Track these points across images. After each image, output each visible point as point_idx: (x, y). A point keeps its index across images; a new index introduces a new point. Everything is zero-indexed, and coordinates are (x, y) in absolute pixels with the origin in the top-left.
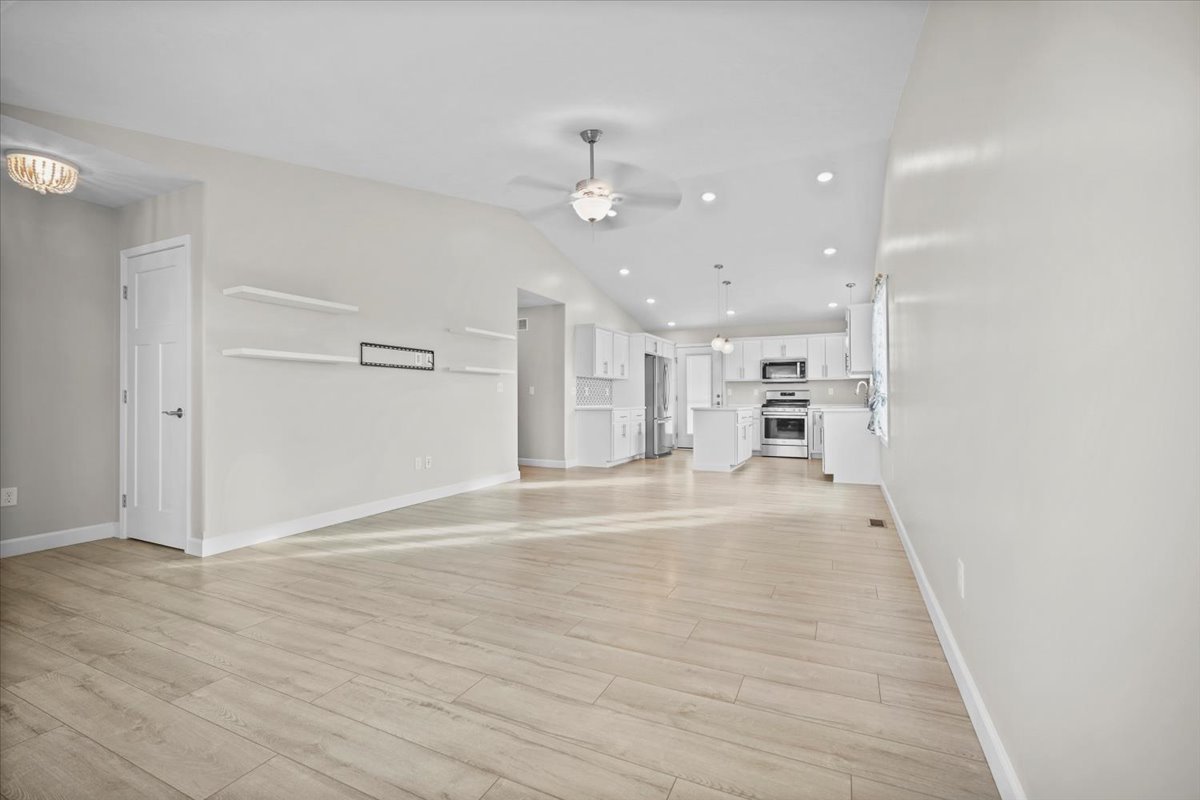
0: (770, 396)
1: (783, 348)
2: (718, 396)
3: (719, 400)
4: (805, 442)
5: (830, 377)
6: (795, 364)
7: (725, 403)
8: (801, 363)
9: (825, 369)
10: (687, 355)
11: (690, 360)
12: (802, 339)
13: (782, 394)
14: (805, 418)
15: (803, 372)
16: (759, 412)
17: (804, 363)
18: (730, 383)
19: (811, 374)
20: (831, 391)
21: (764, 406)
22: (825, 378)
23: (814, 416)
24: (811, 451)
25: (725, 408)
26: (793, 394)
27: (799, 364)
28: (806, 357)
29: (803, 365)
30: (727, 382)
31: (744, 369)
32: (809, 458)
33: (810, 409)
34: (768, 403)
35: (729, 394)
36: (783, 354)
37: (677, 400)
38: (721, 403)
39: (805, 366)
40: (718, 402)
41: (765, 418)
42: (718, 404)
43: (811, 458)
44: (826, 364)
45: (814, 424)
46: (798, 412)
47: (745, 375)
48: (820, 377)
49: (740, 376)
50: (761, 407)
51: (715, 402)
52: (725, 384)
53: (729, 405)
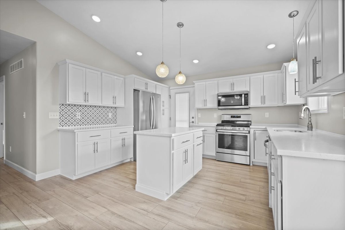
1: (232, 85)
2: (193, 118)
3: (193, 120)
4: (248, 153)
5: (267, 104)
6: (240, 95)
7: (197, 122)
8: (245, 94)
9: (263, 99)
10: (176, 93)
12: (246, 77)
13: (232, 117)
14: (248, 135)
15: (246, 103)
17: (247, 94)
18: (199, 109)
19: (252, 103)
20: (267, 115)
22: (263, 106)
23: (254, 134)
24: (252, 160)
25: (196, 125)
26: (240, 117)
27: (243, 95)
28: (249, 90)
29: (246, 96)
30: (197, 109)
31: (206, 101)
32: (251, 165)
33: (251, 128)
34: (222, 123)
35: (199, 117)
36: (232, 89)
37: (170, 120)
38: (194, 122)
39: (248, 97)
40: (193, 121)
41: (219, 134)
42: (193, 123)
43: (252, 165)
44: (264, 95)
45: (255, 139)
46: (242, 130)
47: (207, 104)
48: (259, 104)
49: (205, 105)
50: (217, 126)
51: (191, 121)
52: (196, 110)
53: (199, 123)
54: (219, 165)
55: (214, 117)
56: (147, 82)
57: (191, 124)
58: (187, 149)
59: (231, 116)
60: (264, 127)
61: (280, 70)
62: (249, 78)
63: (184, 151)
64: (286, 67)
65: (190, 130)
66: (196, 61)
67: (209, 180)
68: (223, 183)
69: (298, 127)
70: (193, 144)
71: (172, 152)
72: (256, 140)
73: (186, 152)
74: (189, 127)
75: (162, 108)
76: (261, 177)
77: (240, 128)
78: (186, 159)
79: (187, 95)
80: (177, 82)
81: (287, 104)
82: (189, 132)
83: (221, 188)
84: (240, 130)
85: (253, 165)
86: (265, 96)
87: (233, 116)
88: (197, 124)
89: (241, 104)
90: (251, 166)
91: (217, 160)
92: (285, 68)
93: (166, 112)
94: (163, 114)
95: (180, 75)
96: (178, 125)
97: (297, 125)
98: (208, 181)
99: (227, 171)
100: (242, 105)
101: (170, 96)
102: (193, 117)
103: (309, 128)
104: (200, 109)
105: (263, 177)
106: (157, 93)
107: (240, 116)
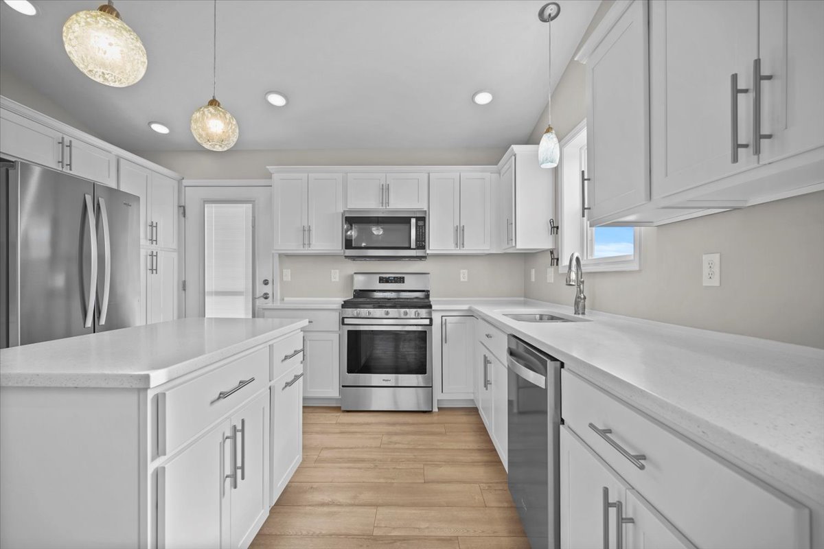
0: (360, 283)
1: (385, 190)
2: (266, 282)
3: (268, 289)
4: (426, 379)
5: (469, 248)
6: (406, 221)
7: (278, 296)
8: (418, 219)
9: (459, 233)
10: (206, 201)
11: (210, 209)
12: (419, 173)
13: (382, 280)
14: (428, 329)
15: (421, 244)
16: (335, 318)
17: (423, 219)
18: (285, 257)
19: (435, 244)
20: (464, 275)
21: (346, 305)
22: (458, 251)
24: (438, 395)
25: (278, 304)
26: (401, 280)
27: (413, 221)
28: (426, 209)
29: (421, 223)
30: (280, 255)
31: (309, 230)
32: (434, 410)
33: (435, 310)
34: (355, 296)
35: (285, 279)
36: (384, 202)
37: (185, 290)
38: (270, 295)
39: (425, 225)
40: (266, 294)
41: (349, 331)
42: (266, 298)
43: (437, 410)
44: (461, 225)
45: (444, 340)
46: (414, 317)
47: (313, 241)
48: (451, 249)
49: (304, 244)
50: (343, 306)
51: (259, 293)
52: (277, 259)
53: (285, 299)
54: (353, 429)
55: (333, 280)
56: (67, 139)
57: (260, 303)
58: (243, 421)
59: (380, 277)
60: (465, 307)
61: (496, 165)
62: (427, 175)
63: (228, 433)
64: (515, 155)
65: (254, 334)
66: (277, 100)
67: (328, 504)
68: (377, 505)
69: (525, 304)
70: (270, 384)
71: (151, 467)
72: (446, 342)
73: (238, 432)
74: (254, 316)
75: (145, 247)
76: (471, 447)
77: (408, 310)
78: (239, 464)
79: (244, 210)
80: (201, 136)
81: (517, 247)
82: (252, 341)
83: (377, 532)
84: (408, 316)
85: (439, 408)
86: (463, 226)
87: (385, 278)
88: (279, 302)
89: (407, 246)
90: (435, 412)
91: (342, 409)
92: (513, 157)
93: (168, 262)
94: (153, 270)
95: (211, 109)
96: (213, 309)
97: (522, 299)
98: (326, 509)
99: (380, 447)
100: (409, 248)
101: (183, 210)
102: (266, 280)
103: (578, 308)
104: (288, 256)
105: (475, 446)
106: (122, 189)
107: (403, 278)
